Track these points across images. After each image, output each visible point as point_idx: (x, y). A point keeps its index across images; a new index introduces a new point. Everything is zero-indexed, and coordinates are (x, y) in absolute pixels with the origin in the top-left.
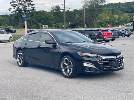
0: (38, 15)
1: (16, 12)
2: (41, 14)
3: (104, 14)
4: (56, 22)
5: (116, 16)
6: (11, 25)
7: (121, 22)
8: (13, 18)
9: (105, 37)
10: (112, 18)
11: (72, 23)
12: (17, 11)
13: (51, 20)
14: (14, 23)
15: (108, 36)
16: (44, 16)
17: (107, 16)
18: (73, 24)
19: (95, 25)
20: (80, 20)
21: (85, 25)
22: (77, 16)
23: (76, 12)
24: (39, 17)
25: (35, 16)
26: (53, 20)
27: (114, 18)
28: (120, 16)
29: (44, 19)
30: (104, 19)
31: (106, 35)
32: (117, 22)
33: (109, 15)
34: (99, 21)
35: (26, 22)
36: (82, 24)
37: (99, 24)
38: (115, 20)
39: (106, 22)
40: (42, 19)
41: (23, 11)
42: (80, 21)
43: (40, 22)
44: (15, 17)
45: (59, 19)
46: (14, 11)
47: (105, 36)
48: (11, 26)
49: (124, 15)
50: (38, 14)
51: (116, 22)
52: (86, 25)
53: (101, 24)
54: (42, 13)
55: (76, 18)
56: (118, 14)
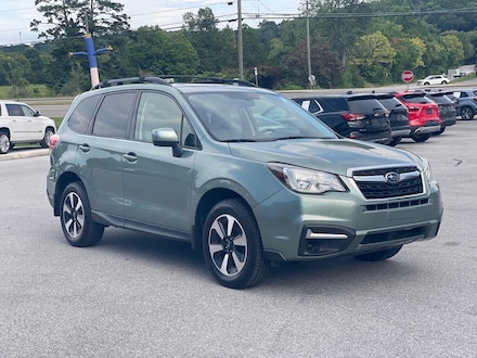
0: (138, 45)
1: (56, 34)
2: (149, 41)
3: (377, 36)
4: (200, 67)
5: (417, 42)
6: (40, 82)
7: (435, 62)
8: (46, 56)
9: (413, 123)
10: (405, 49)
11: (263, 70)
12: (63, 32)
13: (182, 61)
14: (50, 74)
15: (425, 119)
16: (159, 47)
17: (387, 42)
18: (266, 76)
19: (347, 75)
20: (291, 58)
21: (312, 78)
22: (277, 44)
23: (270, 32)
24: (139, 51)
25: (126, 47)
26: (190, 62)
27: (411, 48)
28: (431, 41)
29: (159, 56)
30: (376, 54)
31: (418, 113)
32: (422, 64)
33: (395, 39)
34: (358, 61)
35: (96, 69)
36: (298, 72)
37: (358, 72)
38: (414, 56)
39: (384, 65)
40: (151, 57)
41: (81, 31)
42: (290, 65)
43: (143, 68)
44: (54, 54)
45: (211, 57)
46: (50, 31)
47: (415, 117)
48: (38, 86)
49: (444, 39)
50: (136, 39)
51: (417, 65)
52: (314, 77)
53: (368, 75)
54: (151, 35)
55: (273, 53)
56: (422, 34)
